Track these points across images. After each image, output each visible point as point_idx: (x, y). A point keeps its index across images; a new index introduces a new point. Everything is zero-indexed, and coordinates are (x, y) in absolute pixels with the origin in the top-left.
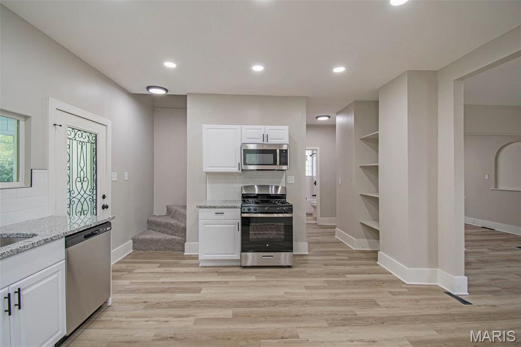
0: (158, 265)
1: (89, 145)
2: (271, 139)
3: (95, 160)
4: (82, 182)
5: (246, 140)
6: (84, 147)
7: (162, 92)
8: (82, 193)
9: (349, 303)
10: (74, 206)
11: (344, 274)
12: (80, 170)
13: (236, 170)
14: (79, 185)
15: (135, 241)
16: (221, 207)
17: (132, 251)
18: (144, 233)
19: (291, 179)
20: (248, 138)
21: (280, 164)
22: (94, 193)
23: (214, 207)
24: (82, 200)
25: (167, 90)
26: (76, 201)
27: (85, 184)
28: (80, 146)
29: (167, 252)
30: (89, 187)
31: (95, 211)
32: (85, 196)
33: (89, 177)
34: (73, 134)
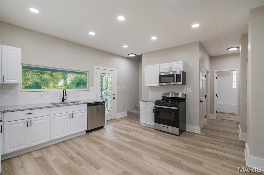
0: (129, 121)
1: (108, 78)
2: (173, 69)
3: (111, 82)
4: (106, 89)
5: (162, 71)
6: (107, 79)
7: (134, 55)
8: (106, 93)
9: (184, 158)
10: (103, 97)
11: (205, 147)
12: (105, 86)
13: (157, 85)
14: (105, 91)
15: (128, 112)
16: (147, 101)
17: (127, 115)
18: (132, 110)
19: (189, 90)
20: (162, 70)
21: (176, 82)
22: (111, 93)
23: (145, 101)
24: (106, 95)
25: (135, 54)
26: (104, 95)
27: (107, 90)
28: (105, 79)
29: (137, 118)
30: (109, 91)
31: (111, 99)
32: (107, 94)
33: (108, 88)
34: (103, 75)
